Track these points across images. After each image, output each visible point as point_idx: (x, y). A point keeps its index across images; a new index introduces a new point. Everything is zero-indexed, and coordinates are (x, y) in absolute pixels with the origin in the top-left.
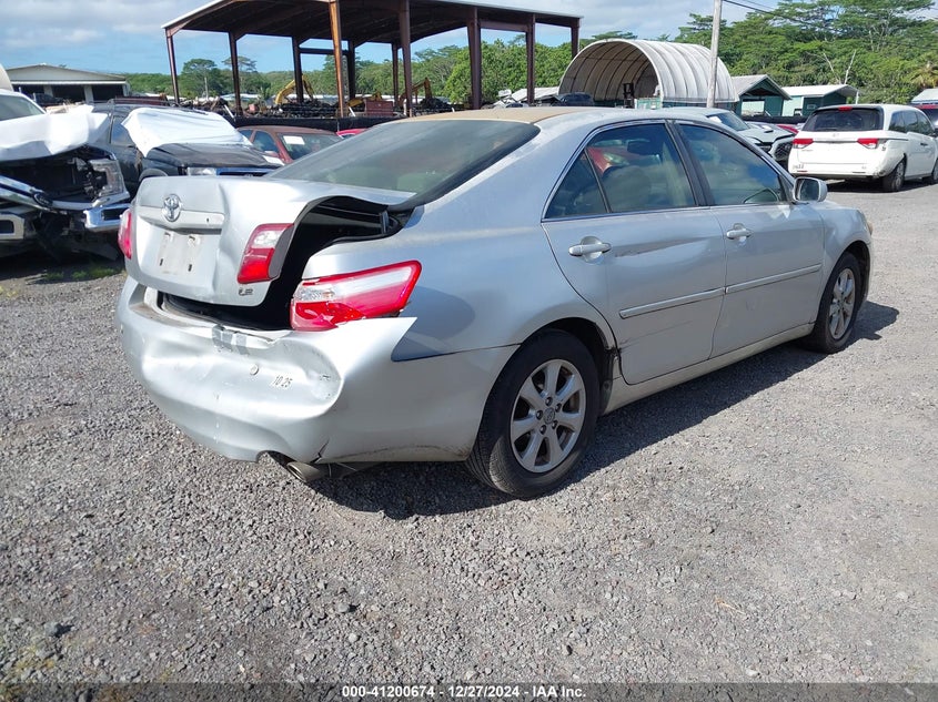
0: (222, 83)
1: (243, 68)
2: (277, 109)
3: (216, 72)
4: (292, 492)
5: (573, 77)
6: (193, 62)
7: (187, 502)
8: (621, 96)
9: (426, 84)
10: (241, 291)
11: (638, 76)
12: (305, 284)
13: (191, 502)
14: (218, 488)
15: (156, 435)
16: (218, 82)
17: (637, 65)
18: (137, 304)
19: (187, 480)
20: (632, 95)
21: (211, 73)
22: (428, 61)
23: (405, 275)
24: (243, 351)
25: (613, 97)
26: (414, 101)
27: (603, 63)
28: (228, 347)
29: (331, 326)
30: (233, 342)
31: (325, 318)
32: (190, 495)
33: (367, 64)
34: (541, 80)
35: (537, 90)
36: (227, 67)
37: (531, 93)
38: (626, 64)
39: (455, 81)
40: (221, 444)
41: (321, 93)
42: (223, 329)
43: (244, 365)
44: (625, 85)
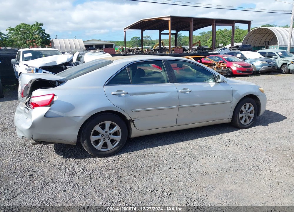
2: (153, 50)
5: (247, 39)
6: (134, 37)
8: (264, 45)
9: (199, 42)
11: (271, 39)
16: (140, 43)
17: (271, 35)
20: (269, 45)
22: (203, 35)
25: (262, 45)
27: (258, 35)
28: (25, 112)
34: (239, 40)
35: (234, 44)
37: (232, 45)
38: (267, 35)
39: (210, 41)
44: (266, 42)
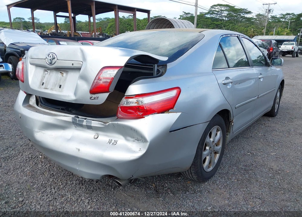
0: (28, 26)
1: (35, 21)
2: (49, 34)
3: (25, 22)
4: (101, 184)
6: (17, 18)
7: (54, 192)
9: (100, 29)
10: (91, 98)
12: (126, 98)
13: (55, 192)
14: (66, 184)
15: (30, 158)
16: (26, 25)
18: (26, 105)
19: (51, 180)
21: (23, 22)
23: (173, 93)
24: (89, 127)
26: (97, 34)
28: (81, 126)
29: (142, 117)
30: (84, 123)
31: (139, 113)
32: (54, 188)
33: (80, 22)
36: (29, 20)
40: (80, 171)
41: (63, 30)
42: (78, 118)
43: (90, 134)
